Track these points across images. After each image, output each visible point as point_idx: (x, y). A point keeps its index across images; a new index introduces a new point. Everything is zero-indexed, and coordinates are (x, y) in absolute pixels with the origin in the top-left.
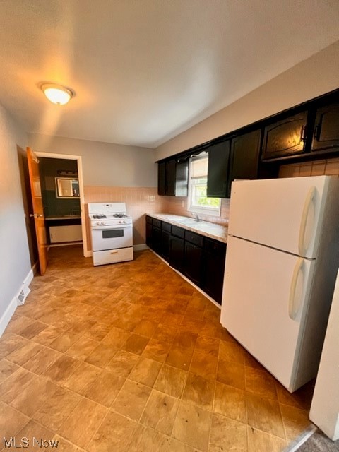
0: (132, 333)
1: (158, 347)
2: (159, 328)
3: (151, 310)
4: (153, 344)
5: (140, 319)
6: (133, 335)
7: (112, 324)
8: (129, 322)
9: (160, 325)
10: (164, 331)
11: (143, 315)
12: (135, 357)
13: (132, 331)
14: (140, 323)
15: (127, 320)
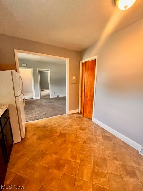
0: (65, 139)
1: (54, 135)
2: (53, 141)
3: (56, 153)
4: (56, 135)
5: (62, 146)
6: (64, 138)
7: (75, 143)
8: (68, 144)
9: (52, 143)
10: (51, 140)
11: (61, 149)
12: (62, 132)
13: (65, 140)
14: (62, 144)
15: (69, 146)
